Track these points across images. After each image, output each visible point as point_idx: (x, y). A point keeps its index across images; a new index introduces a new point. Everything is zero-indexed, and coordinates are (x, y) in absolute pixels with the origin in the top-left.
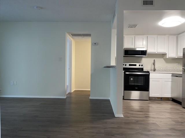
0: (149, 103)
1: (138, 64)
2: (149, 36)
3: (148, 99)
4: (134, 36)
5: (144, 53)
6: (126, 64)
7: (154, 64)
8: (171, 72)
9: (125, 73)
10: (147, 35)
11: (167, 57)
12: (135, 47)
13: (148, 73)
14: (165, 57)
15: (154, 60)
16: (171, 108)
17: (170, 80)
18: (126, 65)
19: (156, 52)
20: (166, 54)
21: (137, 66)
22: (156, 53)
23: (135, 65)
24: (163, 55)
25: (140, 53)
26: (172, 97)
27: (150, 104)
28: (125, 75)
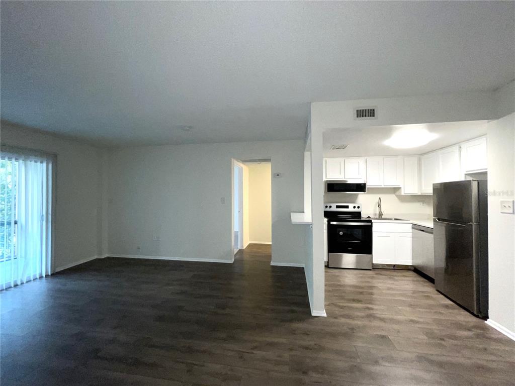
0: (372, 278)
1: (351, 206)
2: (368, 159)
3: (371, 268)
4: (343, 159)
5: (361, 188)
6: (331, 205)
7: (379, 205)
8: (411, 222)
9: (329, 222)
10: (366, 158)
11: (403, 194)
12: (346, 178)
13: (370, 224)
14: (398, 193)
15: (380, 198)
16: (414, 292)
17: (410, 235)
18: (330, 207)
19: (383, 185)
20: (400, 188)
21: (351, 209)
22: (383, 187)
23: (347, 207)
24: (395, 190)
25: (355, 188)
26: (414, 264)
27: (374, 281)
28: (329, 226)
